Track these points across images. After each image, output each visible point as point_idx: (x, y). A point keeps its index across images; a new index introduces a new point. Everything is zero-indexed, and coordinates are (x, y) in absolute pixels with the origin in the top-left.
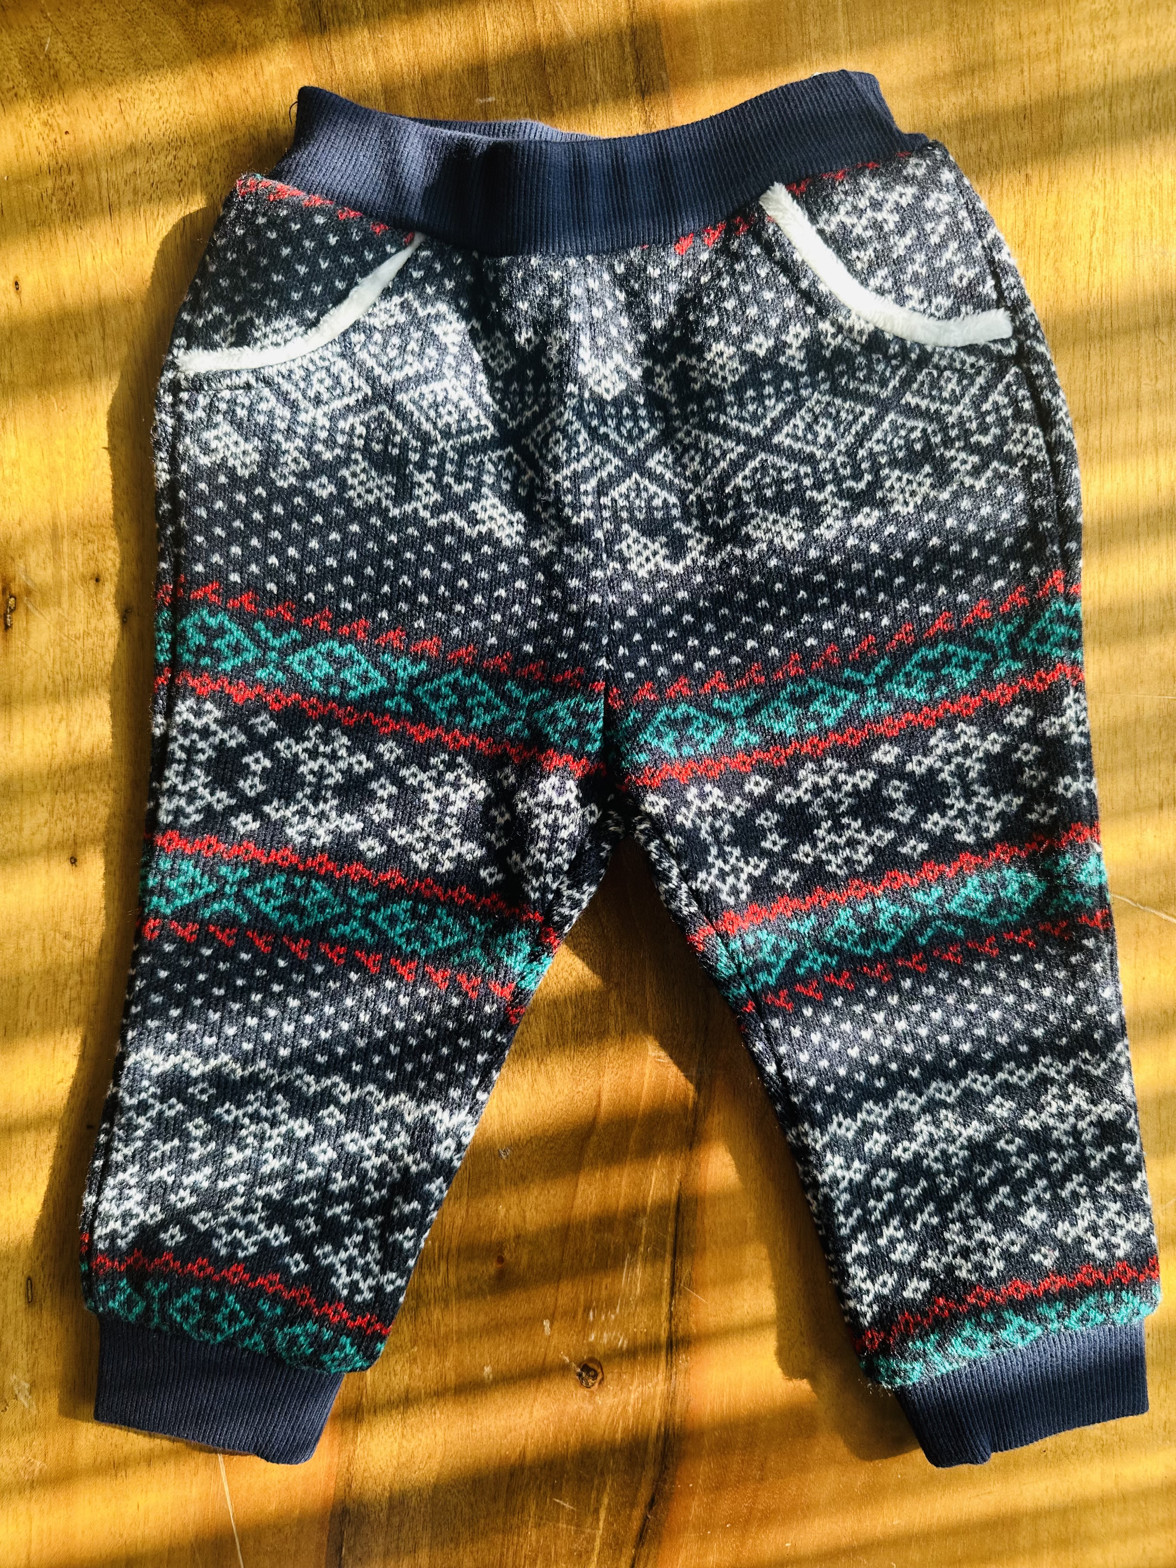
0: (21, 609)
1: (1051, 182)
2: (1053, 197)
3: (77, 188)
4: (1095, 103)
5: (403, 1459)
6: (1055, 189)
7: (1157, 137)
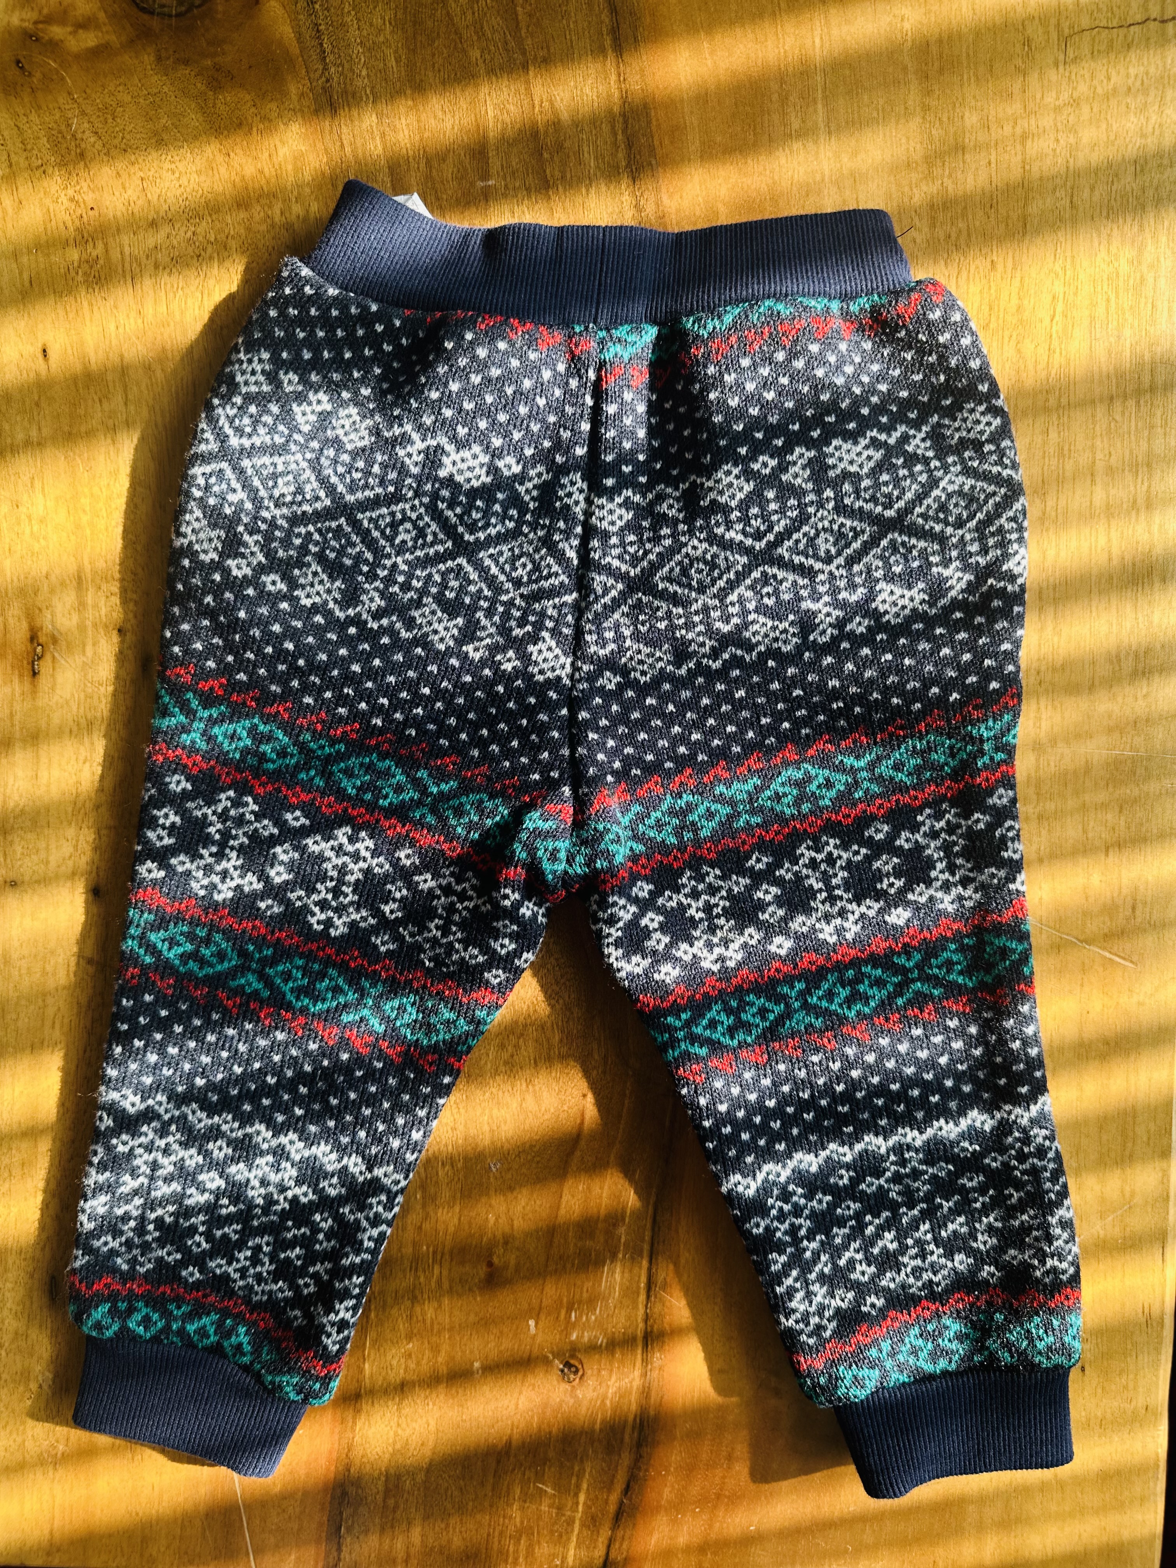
0: (48, 657)
1: (1014, 268)
2: (1016, 283)
3: (101, 262)
4: (1058, 194)
5: (398, 1446)
6: (1018, 275)
7: (1115, 226)
